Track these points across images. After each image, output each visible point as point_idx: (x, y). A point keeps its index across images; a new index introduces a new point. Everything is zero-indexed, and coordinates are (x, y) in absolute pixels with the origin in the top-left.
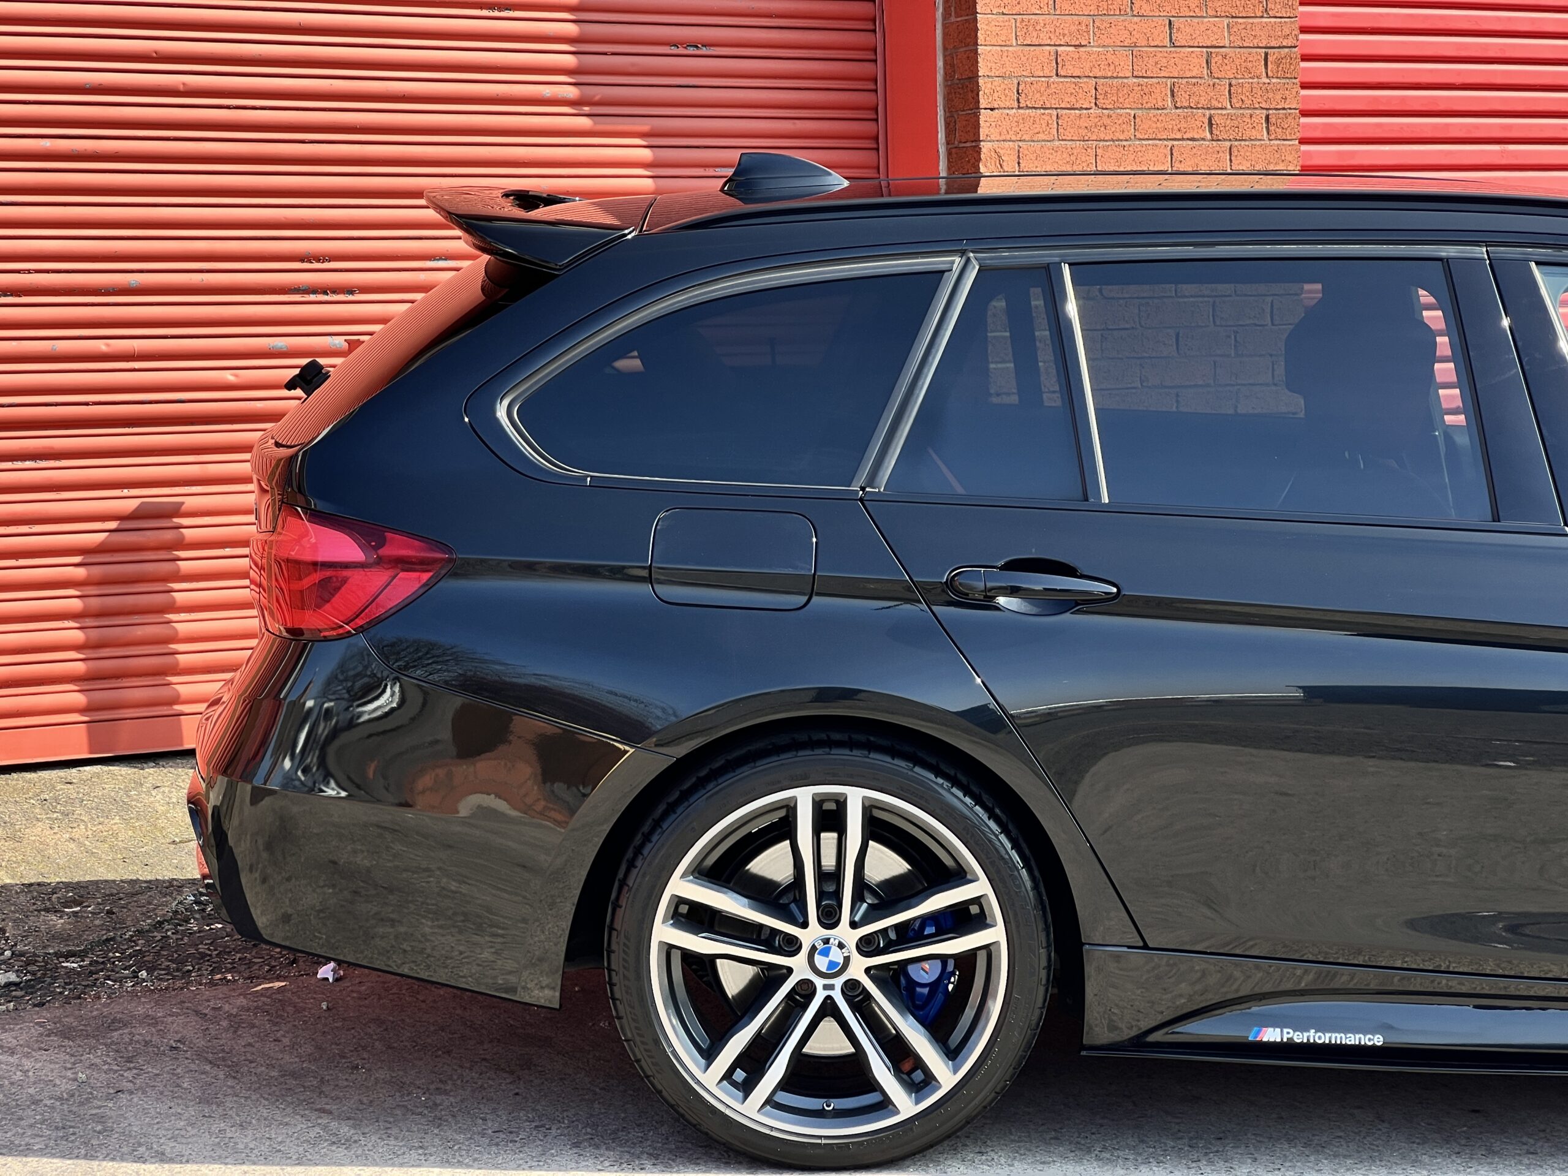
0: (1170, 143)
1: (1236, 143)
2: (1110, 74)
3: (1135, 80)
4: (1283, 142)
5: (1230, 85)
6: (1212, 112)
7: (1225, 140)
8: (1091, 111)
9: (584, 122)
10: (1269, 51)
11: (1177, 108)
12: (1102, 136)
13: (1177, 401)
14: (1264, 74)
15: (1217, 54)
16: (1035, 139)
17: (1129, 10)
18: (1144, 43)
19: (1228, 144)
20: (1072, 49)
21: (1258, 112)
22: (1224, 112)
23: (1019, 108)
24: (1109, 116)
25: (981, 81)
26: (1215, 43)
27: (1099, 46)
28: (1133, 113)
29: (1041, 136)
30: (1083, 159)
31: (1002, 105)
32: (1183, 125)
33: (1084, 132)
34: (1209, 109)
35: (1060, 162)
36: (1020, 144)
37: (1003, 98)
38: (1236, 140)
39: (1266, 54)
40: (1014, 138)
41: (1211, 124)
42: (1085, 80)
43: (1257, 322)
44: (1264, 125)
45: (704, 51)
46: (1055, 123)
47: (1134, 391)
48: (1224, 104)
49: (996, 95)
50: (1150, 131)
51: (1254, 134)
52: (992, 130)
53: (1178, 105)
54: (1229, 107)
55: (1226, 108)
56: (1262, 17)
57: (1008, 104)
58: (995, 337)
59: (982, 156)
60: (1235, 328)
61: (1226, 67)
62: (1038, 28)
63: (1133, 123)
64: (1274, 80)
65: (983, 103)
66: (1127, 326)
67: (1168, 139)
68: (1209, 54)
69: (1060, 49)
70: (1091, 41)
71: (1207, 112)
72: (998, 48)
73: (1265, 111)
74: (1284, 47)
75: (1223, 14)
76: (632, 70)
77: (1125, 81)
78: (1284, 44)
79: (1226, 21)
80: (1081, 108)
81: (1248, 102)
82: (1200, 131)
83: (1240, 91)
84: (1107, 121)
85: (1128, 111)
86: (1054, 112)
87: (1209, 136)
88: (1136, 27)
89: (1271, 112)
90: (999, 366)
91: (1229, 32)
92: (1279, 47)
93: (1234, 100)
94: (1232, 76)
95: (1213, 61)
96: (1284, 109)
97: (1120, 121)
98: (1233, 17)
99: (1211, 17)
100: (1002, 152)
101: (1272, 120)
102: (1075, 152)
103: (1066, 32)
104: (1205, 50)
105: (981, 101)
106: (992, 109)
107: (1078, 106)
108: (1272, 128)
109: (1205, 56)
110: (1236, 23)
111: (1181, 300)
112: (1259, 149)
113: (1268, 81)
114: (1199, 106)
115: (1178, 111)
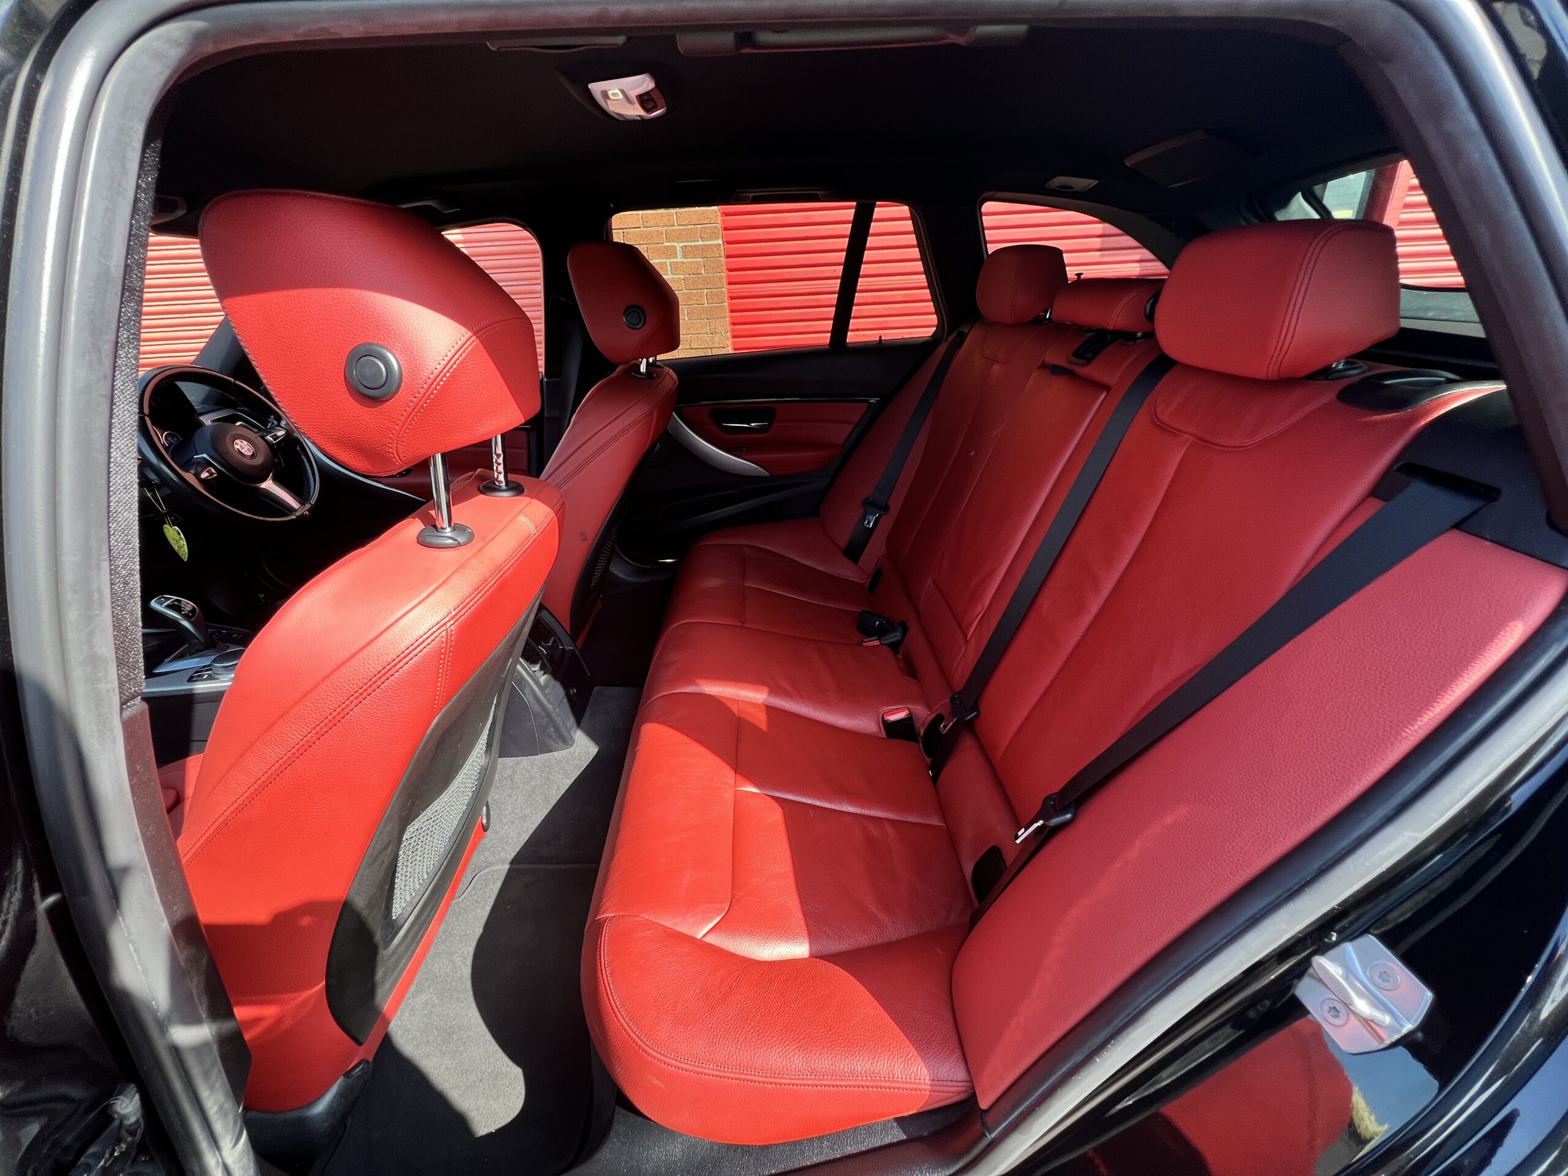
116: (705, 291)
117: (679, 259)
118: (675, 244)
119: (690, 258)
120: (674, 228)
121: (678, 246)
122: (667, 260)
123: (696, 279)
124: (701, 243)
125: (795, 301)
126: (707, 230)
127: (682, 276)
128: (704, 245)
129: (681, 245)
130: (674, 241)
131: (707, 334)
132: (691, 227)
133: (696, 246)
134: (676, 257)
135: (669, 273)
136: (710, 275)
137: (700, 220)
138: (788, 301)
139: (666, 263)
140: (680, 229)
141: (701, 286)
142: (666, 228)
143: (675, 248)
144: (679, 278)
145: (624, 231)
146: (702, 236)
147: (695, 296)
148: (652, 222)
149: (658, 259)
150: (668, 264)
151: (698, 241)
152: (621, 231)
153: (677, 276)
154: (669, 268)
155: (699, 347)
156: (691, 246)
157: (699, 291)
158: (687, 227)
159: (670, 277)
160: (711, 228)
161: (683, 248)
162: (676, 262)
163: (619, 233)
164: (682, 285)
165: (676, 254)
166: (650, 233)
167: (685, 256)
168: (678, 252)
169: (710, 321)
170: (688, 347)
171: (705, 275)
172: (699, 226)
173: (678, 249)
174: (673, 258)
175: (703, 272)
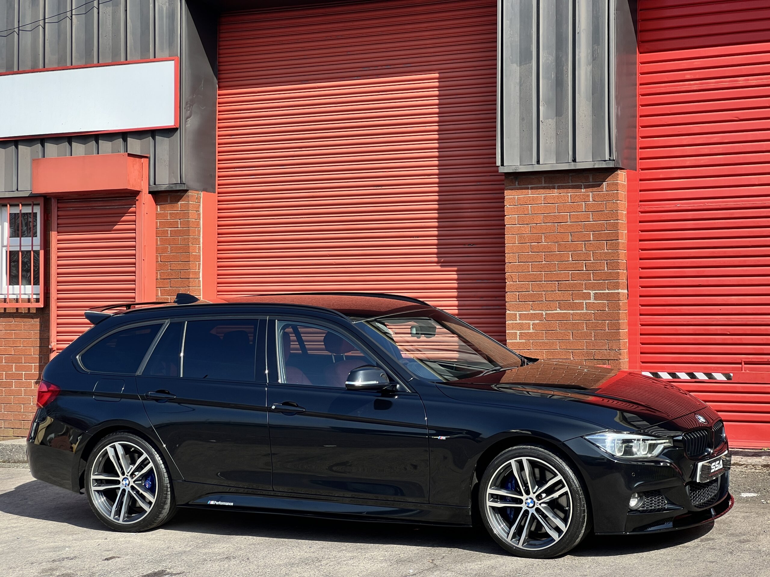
0: (570, 272)
1: (595, 271)
2: (549, 251)
3: (558, 252)
4: (612, 271)
5: (593, 253)
6: (586, 262)
7: (590, 270)
8: (543, 263)
9: (439, 268)
10: (607, 241)
11: (573, 261)
12: (546, 270)
13: (572, 354)
14: (606, 249)
15: (587, 243)
16: (523, 271)
17: (556, 231)
18: (562, 241)
19: (592, 272)
20: (536, 244)
21: (603, 261)
22: (591, 261)
23: (519, 262)
24: (548, 264)
25: (506, 255)
26: (587, 240)
27: (545, 243)
28: (557, 263)
29: (525, 271)
30: (539, 277)
31: (513, 262)
32: (575, 266)
33: (540, 269)
34: (584, 261)
35: (532, 279)
36: (519, 273)
37: (513, 259)
38: (595, 270)
39: (607, 242)
40: (516, 271)
41: (585, 266)
42: (541, 253)
43: (602, 329)
44: (606, 265)
45: (474, 246)
46: (530, 267)
47: (556, 350)
48: (590, 259)
49: (511, 258)
50: (563, 268)
51: (601, 268)
52: (509, 269)
53: (573, 260)
54: (592, 259)
55: (591, 260)
56: (605, 231)
57: (515, 261)
58: (509, 332)
59: (506, 277)
60: (594, 331)
61: (591, 247)
62: (525, 238)
63: (557, 266)
64: (609, 251)
65: (506, 261)
66: (554, 329)
67: (569, 271)
68: (585, 244)
69: (532, 244)
70: (543, 241)
71: (584, 262)
72: (512, 245)
73: (606, 261)
74: (613, 240)
75: (590, 231)
76: (452, 252)
77: (554, 253)
78: (613, 239)
79: (591, 233)
80: (539, 262)
81: (599, 258)
82: (581, 268)
83: (596, 254)
84: (548, 266)
85: (556, 262)
86: (530, 263)
87: (585, 269)
88: (558, 236)
89: (608, 261)
90: (510, 341)
91: (593, 236)
92: (611, 240)
93: (594, 258)
94: (593, 250)
95: (586, 246)
96: (613, 260)
97: (552, 265)
98: (594, 231)
99: (586, 232)
100: (512, 276)
101: (608, 264)
102: (537, 275)
103: (534, 239)
104: (584, 242)
105: (506, 260)
106: (510, 263)
107: (537, 261)
108: (608, 266)
109: (584, 244)
110: (595, 233)
111: (574, 321)
112: (603, 273)
113: (607, 251)
114: (581, 260)
115: (574, 262)
116: (608, 321)
117: (592, 301)
118: (590, 291)
119: (599, 300)
120: (591, 282)
121: (592, 292)
122: (584, 301)
123: (602, 314)
124: (607, 291)
125: (689, 329)
126: (611, 284)
127: (592, 311)
128: (609, 293)
129: (594, 292)
130: (590, 290)
131: (606, 350)
132: (601, 281)
133: (603, 293)
134: (590, 299)
135: (585, 309)
136: (611, 311)
137: (607, 277)
138: (683, 329)
139: (583, 303)
140: (594, 283)
141: (605, 318)
142: (586, 282)
143: (590, 293)
144: (591, 313)
145: (559, 282)
146: (608, 287)
147: (600, 324)
148: (577, 278)
149: (579, 300)
150: (585, 303)
151: (605, 290)
152: (557, 282)
153: (589, 311)
154: (585, 306)
155: (600, 358)
156: (600, 293)
157: (603, 321)
158: (599, 281)
159: (585, 311)
160: (614, 283)
161: (595, 294)
162: (589, 303)
163: (555, 283)
164: (592, 317)
165: (590, 298)
166: (575, 284)
167: (595, 299)
168: (592, 297)
169: (609, 341)
170: (592, 358)
171: (608, 312)
172: (607, 281)
173: (592, 294)
174: (588, 300)
175: (607, 310)
